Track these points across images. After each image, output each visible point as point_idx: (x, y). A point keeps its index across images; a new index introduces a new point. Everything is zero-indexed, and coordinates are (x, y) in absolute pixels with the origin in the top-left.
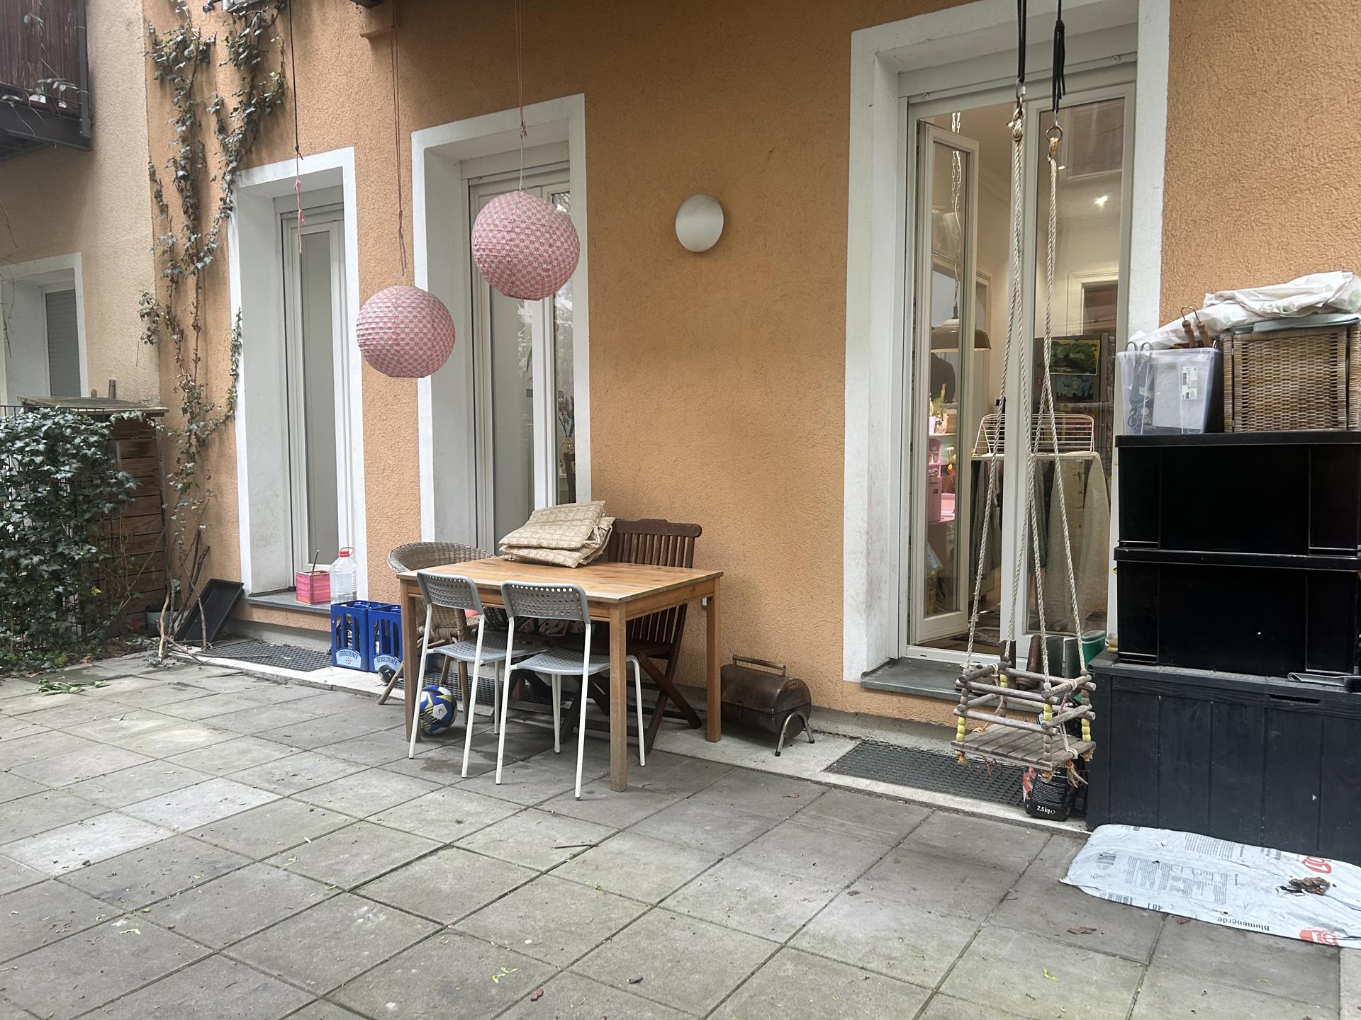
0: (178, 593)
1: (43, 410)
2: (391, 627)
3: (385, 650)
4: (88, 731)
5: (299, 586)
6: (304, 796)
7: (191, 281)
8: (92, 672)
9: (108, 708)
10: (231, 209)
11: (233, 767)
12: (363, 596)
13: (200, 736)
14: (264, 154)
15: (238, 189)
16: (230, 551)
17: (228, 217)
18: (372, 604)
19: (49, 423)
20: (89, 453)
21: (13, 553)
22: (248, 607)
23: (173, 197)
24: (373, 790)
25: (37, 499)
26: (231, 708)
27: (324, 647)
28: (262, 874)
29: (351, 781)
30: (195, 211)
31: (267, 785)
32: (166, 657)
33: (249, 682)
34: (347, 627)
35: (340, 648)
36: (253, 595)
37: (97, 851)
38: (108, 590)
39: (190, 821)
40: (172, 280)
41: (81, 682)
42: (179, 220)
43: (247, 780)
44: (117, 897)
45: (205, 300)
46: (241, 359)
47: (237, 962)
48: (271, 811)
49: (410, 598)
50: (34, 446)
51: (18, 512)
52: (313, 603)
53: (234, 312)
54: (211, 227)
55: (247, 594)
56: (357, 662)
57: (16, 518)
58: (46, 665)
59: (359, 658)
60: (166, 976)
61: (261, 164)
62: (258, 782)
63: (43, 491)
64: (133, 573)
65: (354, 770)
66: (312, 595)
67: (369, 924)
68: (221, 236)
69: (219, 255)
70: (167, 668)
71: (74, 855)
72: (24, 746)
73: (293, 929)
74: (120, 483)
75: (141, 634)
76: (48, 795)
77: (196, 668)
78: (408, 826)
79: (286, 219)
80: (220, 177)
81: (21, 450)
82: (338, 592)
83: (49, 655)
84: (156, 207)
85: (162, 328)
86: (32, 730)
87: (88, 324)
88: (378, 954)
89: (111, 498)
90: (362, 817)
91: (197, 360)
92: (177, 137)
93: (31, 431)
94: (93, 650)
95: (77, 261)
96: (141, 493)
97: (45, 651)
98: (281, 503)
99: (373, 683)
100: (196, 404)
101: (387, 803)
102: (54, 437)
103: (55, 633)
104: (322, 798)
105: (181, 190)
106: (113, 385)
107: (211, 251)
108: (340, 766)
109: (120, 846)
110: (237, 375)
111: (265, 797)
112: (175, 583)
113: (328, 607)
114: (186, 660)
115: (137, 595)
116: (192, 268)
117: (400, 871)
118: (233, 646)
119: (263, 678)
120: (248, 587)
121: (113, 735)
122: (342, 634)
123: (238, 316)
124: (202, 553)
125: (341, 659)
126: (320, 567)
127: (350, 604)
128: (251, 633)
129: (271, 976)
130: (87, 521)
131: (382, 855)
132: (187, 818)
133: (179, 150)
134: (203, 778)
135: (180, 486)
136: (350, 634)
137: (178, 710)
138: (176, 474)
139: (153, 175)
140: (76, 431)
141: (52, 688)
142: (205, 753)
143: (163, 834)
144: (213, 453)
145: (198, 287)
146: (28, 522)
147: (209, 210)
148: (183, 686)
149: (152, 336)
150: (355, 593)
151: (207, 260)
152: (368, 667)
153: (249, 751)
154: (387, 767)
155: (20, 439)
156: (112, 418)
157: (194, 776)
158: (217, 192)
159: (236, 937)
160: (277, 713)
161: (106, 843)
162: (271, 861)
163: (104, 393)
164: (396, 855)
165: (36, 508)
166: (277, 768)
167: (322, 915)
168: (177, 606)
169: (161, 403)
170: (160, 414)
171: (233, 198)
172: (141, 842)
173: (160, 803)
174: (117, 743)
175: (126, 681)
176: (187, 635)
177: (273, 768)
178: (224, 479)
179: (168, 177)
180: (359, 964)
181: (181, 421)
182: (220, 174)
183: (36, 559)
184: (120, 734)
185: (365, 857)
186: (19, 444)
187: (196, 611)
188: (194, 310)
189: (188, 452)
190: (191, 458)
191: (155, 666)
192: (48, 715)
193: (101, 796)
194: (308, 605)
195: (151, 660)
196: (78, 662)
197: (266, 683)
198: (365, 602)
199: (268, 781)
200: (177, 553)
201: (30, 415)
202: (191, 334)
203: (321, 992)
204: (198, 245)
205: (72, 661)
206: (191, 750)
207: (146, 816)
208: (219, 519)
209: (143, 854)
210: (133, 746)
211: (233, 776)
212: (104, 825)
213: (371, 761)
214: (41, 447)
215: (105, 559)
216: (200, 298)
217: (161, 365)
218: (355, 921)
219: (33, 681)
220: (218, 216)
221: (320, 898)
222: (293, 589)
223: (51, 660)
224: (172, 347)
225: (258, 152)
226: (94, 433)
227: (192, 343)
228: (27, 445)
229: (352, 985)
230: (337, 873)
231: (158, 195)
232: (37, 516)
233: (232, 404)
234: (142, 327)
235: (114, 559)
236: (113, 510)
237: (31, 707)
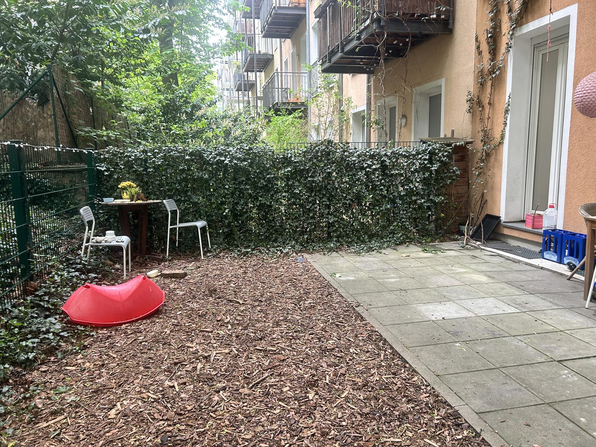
0: (473, 218)
1: (429, 143)
2: (575, 244)
3: (571, 254)
4: (440, 268)
5: (527, 220)
6: (532, 314)
7: (489, 83)
8: (439, 246)
9: (447, 261)
10: (510, 47)
11: (498, 294)
12: (560, 227)
13: (483, 279)
14: (529, 18)
15: (515, 37)
16: (496, 202)
17: (509, 51)
18: (565, 232)
19: (430, 148)
20: (444, 159)
21: (415, 198)
22: (502, 228)
23: (485, 47)
24: (566, 319)
25: (424, 177)
26: (496, 269)
27: (538, 249)
28: (515, 342)
29: (555, 312)
30: (494, 52)
31: (514, 305)
32: (467, 244)
33: (503, 260)
34: (551, 241)
35: (546, 250)
36: (505, 222)
37: (447, 315)
38: (446, 215)
39: (483, 312)
40: (481, 84)
41: (436, 250)
42: (486, 56)
43: (505, 301)
44: (455, 334)
45: (494, 91)
46: (509, 116)
47: (507, 375)
48: (517, 316)
49: (592, 230)
50: (425, 157)
51: (418, 182)
52: (533, 228)
53: (508, 95)
54: (500, 57)
55: (502, 222)
56: (555, 258)
57: (417, 184)
58: (424, 241)
59: (556, 257)
60: (477, 371)
61: (527, 22)
62: (510, 303)
63: (427, 174)
64: (456, 209)
65: (556, 307)
66: (533, 225)
67: (569, 379)
68: (505, 61)
69: (503, 70)
70: (467, 249)
71: (439, 314)
72: (418, 270)
73: (531, 369)
74: (454, 172)
75: (457, 234)
76: (427, 290)
77: (479, 251)
78: (587, 340)
79: (536, 47)
80: (507, 34)
81: (420, 158)
82: (547, 224)
83: (425, 238)
84: (477, 52)
85: (475, 106)
86: (421, 265)
87: (445, 107)
88: (574, 394)
89: (450, 178)
90: (562, 330)
91: (489, 118)
92: (489, 19)
93: (424, 151)
94: (439, 238)
95: (443, 82)
96: (461, 176)
97: (423, 236)
98: (521, 181)
99: (563, 269)
100: (487, 138)
101: (575, 326)
102: (432, 153)
103: (427, 230)
104: (541, 316)
105: (488, 43)
106: (453, 132)
107: (499, 68)
108: (549, 304)
109: (456, 316)
110: (506, 124)
111: (513, 310)
112: (472, 214)
113: (541, 231)
114: (475, 247)
115: (457, 218)
116: (490, 77)
117: (584, 360)
118: (494, 243)
119: (508, 259)
120: (503, 219)
121: (449, 272)
122: (548, 244)
123: (509, 96)
124: (484, 202)
125: (546, 255)
126: (538, 212)
127: (553, 230)
128: (502, 239)
129: (522, 386)
130: (441, 187)
131: (573, 350)
132: (480, 311)
133: (489, 25)
134: (486, 296)
135: (477, 173)
136: (552, 245)
137: (473, 266)
138: (476, 168)
139: (477, 38)
140: (440, 150)
141: (426, 250)
142: (486, 286)
143: (471, 314)
144: (492, 159)
145: (492, 86)
146: (420, 187)
147: (500, 49)
148: (475, 257)
149: (471, 110)
150: (555, 226)
151: (497, 73)
152: (560, 261)
153: (505, 289)
154: (573, 309)
155: (420, 154)
156: (453, 145)
157: (482, 294)
158: (505, 40)
159: (505, 365)
160: (516, 275)
161: (450, 313)
162: (519, 338)
163: (449, 135)
164: (581, 352)
165: (425, 181)
166: (518, 298)
167: (544, 368)
168: (471, 224)
169: (471, 138)
170: (471, 143)
171: (512, 42)
172: (463, 316)
173: (470, 302)
174: (451, 275)
175: (452, 252)
176: (476, 236)
177: (516, 298)
178: (496, 170)
179: (483, 39)
180: (565, 396)
181: (479, 145)
182: (507, 32)
183: (423, 201)
184: (452, 272)
185: (565, 348)
186: (420, 156)
187: (479, 227)
188: (489, 96)
189: (481, 158)
190: (483, 161)
191: (463, 247)
192: (425, 260)
193: (447, 294)
194: (531, 229)
195: (461, 245)
196: (434, 242)
197: (510, 261)
198: (561, 230)
199: (515, 304)
200: (473, 202)
201: (424, 145)
202: (487, 107)
203: (547, 401)
204: (494, 67)
205: (432, 241)
206: (480, 283)
207: (465, 306)
208: (492, 188)
209: (464, 320)
210: (457, 278)
211: (498, 298)
212: (449, 306)
213: (565, 305)
214: (427, 157)
215: (446, 202)
216: (493, 90)
217: (473, 121)
218: (561, 376)
219: (419, 247)
220: (504, 52)
221: (543, 360)
222: (523, 221)
223: (425, 240)
224: (478, 113)
225: (526, 17)
226: (446, 151)
227: (487, 111)
228: (423, 156)
229: (562, 404)
230: (551, 352)
231: (478, 48)
232: (425, 184)
233: (502, 137)
234: (466, 106)
235: (449, 203)
236: (451, 183)
237: (419, 256)
